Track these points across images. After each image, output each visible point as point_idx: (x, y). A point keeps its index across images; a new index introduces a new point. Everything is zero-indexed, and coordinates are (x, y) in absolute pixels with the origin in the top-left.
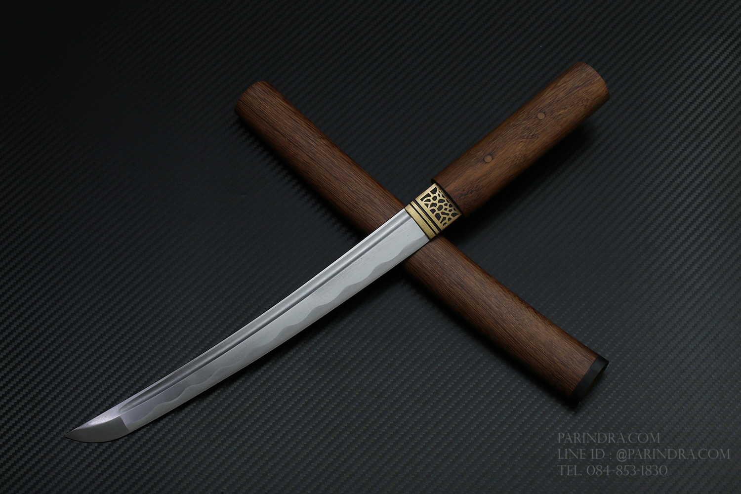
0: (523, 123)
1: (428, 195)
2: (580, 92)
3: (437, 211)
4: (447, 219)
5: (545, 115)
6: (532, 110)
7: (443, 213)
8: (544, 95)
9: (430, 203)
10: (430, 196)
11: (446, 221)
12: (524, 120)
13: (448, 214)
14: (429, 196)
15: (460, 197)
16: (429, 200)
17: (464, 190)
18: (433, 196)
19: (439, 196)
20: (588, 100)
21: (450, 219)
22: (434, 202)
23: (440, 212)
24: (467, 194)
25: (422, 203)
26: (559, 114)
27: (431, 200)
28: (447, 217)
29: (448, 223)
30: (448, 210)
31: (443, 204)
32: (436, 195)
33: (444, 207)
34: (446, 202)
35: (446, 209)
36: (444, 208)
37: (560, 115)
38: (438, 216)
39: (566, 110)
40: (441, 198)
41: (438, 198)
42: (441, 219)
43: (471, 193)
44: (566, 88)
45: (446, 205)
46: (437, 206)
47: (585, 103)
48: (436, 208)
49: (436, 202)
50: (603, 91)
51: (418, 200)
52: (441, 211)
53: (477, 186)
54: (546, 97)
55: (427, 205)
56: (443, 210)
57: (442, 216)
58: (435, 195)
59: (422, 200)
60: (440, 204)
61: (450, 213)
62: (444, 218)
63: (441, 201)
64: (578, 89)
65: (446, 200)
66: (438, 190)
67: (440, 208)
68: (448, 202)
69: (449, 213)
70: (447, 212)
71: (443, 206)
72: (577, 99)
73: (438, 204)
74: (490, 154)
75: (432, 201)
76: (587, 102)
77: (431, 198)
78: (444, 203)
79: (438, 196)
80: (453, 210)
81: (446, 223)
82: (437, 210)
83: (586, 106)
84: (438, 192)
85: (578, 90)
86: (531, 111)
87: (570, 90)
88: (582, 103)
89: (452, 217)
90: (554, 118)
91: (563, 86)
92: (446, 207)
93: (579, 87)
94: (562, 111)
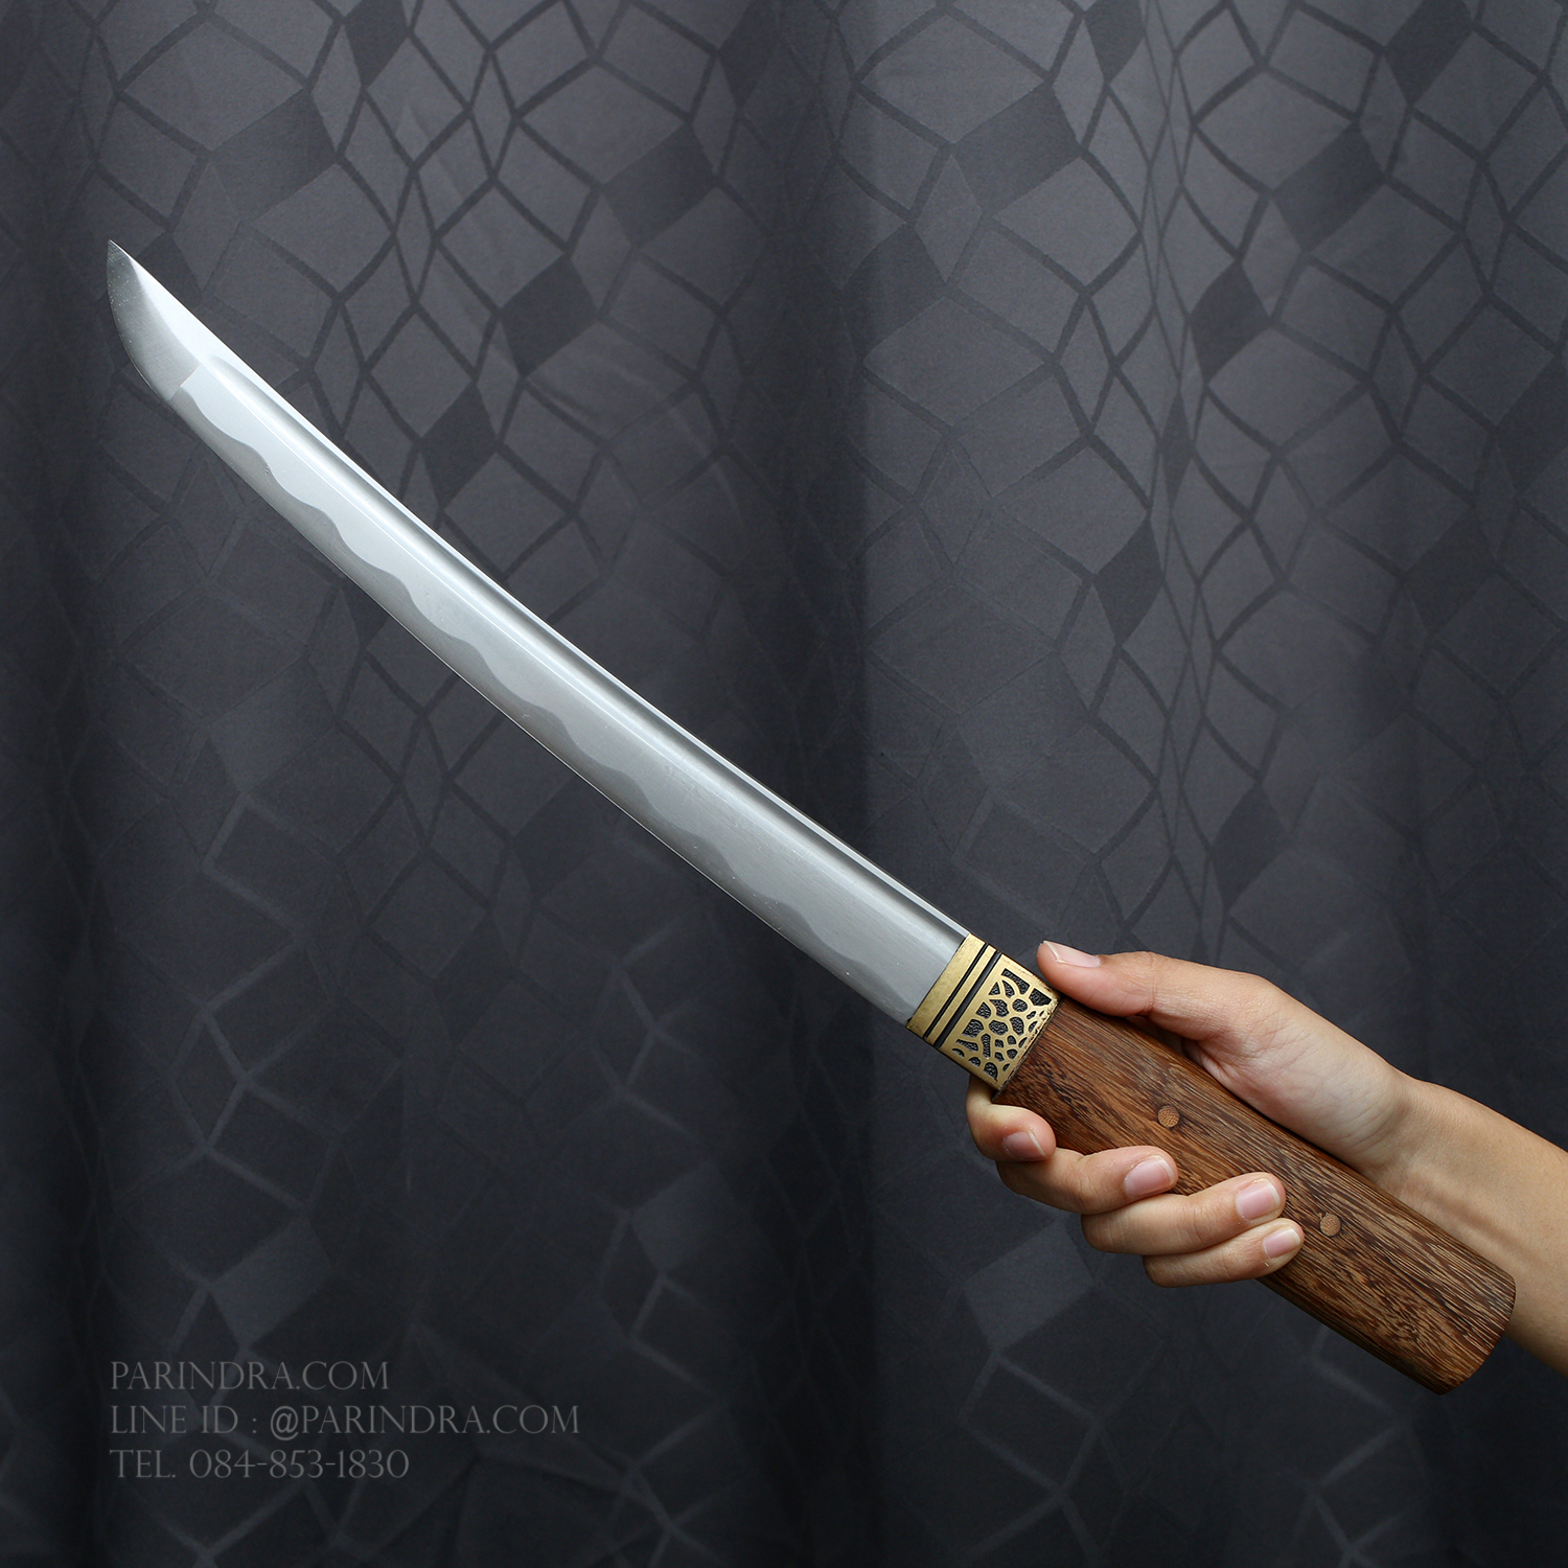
0: (1296, 1181)
1: (1023, 987)
2: (1430, 1312)
3: (986, 1022)
4: (974, 1054)
5: (1337, 1235)
6: (1339, 1198)
7: (986, 1038)
8: (1392, 1217)
9: (1002, 996)
10: (1022, 993)
11: (969, 1054)
12: (1305, 1182)
13: (987, 1052)
14: (1020, 987)
15: (1040, 1072)
16: (1009, 992)
17: (1063, 1076)
18: (1026, 997)
19: (1029, 1017)
20: (1415, 1337)
21: (975, 1060)
22: (1010, 1007)
23: (987, 1030)
24: (1055, 1090)
25: (996, 976)
26: (1351, 1271)
27: (1013, 998)
28: (979, 1054)
29: (965, 1060)
30: (999, 1050)
31: (1011, 1032)
32: (1031, 1007)
33: (1004, 1038)
34: (1019, 1039)
35: (999, 1043)
36: (1000, 1038)
37: (1349, 1275)
38: (973, 1029)
39: (1367, 1289)
40: (1027, 1023)
41: (1023, 1015)
42: (968, 1038)
43: (1062, 1098)
44: (1427, 1270)
45: (1012, 1040)
46: (1000, 1019)
47: (1402, 1332)
48: (994, 1016)
49: (1013, 1013)
50: (1452, 1373)
51: (1005, 962)
52: (990, 1033)
53: (1085, 1109)
54: (1389, 1225)
55: (995, 990)
56: (994, 1037)
57: (977, 1040)
58: (1029, 1003)
59: (1006, 973)
60: (1010, 1025)
61: (992, 1059)
62: (974, 1046)
63: (1018, 1025)
64: (1434, 1304)
65: (1023, 1036)
66: (1045, 1008)
67: (999, 1028)
68: (1020, 1045)
69: (993, 1054)
70: (994, 1049)
71: (1007, 1034)
72: (1408, 1307)
73: (1006, 1020)
74: (1182, 1118)
75: (1010, 1001)
76: (1407, 1339)
77: (1017, 995)
78: (1015, 1035)
79: (1028, 1012)
80: (1004, 1063)
81: (962, 1053)
82: (990, 1020)
83: (1397, 1337)
84: (1038, 1009)
85: (1431, 1306)
86: (1335, 1195)
87: (1428, 1282)
88: (1400, 1325)
89: (983, 1065)
90: (1335, 1261)
91: (1432, 1259)
92: (1005, 1042)
93: (1442, 1304)
94: (1359, 1277)
